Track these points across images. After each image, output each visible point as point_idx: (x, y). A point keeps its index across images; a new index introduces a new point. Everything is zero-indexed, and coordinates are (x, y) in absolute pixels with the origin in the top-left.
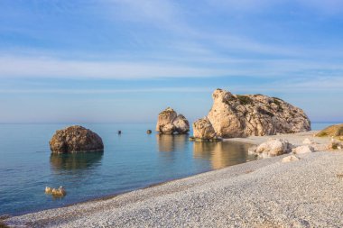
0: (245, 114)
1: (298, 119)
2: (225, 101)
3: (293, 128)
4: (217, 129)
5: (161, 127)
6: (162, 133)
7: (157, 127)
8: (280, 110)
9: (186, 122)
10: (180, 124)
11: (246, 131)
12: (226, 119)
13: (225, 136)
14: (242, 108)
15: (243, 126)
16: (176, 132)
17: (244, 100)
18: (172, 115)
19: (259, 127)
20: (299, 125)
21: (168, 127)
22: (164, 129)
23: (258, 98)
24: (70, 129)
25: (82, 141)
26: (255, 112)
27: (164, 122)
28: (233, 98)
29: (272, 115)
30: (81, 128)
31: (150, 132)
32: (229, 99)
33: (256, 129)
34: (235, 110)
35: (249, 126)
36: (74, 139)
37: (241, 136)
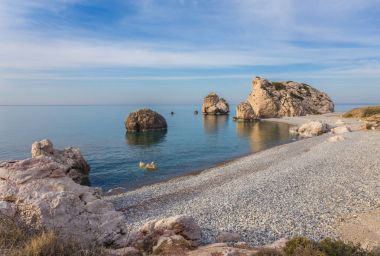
0: (280, 98)
1: (324, 102)
2: (263, 87)
3: (320, 110)
4: (256, 110)
5: (206, 109)
6: (206, 114)
7: (203, 109)
8: (309, 94)
9: (227, 105)
10: (221, 106)
11: (280, 112)
12: (264, 102)
13: (263, 117)
14: (277, 93)
15: (278, 109)
16: (219, 113)
17: (279, 86)
18: (214, 98)
19: (292, 109)
20: (325, 108)
21: (213, 108)
22: (209, 110)
23: (290, 84)
24: (141, 112)
25: (151, 121)
26: (288, 96)
27: (209, 104)
28: (269, 85)
29: (302, 99)
30: (149, 111)
31: (197, 112)
32: (266, 86)
33: (289, 111)
34: (271, 95)
35: (283, 109)
36: (144, 120)
37: (276, 116)
